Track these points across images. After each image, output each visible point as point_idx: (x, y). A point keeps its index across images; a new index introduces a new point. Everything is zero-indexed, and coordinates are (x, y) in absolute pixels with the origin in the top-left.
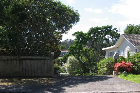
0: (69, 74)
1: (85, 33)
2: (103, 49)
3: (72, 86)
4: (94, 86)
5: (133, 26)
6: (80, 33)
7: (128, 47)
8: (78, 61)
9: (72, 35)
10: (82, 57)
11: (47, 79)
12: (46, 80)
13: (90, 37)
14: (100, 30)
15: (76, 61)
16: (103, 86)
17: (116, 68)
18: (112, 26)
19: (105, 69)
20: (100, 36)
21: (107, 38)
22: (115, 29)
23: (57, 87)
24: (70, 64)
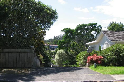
0: (58, 65)
1: (73, 29)
2: (87, 44)
3: (43, 75)
4: (63, 76)
5: (115, 23)
6: (68, 29)
7: (106, 42)
8: (66, 54)
9: (61, 31)
10: (70, 50)
11: (26, 70)
12: (24, 70)
13: (78, 33)
14: (86, 27)
15: (64, 54)
16: (70, 76)
17: (88, 60)
18: (96, 23)
19: (82, 61)
20: (86, 32)
21: (92, 34)
22: (100, 26)
23: (29, 76)
24: (59, 56)
